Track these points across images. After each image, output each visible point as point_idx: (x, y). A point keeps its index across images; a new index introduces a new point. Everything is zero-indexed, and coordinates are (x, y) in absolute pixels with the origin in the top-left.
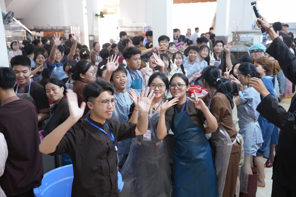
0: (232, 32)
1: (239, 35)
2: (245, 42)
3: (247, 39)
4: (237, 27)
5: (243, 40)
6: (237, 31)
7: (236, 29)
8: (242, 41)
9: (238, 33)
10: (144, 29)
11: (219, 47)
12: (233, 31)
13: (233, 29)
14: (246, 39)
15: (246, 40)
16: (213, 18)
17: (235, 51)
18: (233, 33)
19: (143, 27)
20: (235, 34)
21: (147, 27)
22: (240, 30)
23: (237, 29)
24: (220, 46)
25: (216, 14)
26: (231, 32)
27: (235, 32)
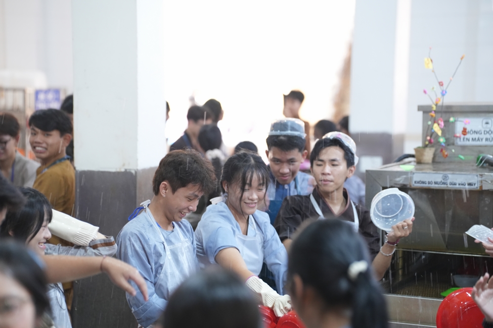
0: (420, 108)
1: (452, 119)
2: (481, 152)
3: (488, 136)
4: (441, 84)
5: (471, 143)
6: (440, 103)
7: (439, 96)
8: (463, 147)
9: (447, 112)
10: (33, 98)
11: (328, 169)
12: (426, 101)
13: (425, 92)
14: (483, 136)
15: (484, 143)
16: (338, 65)
17: (433, 186)
18: (425, 110)
19: (30, 91)
20: (433, 114)
21: (47, 91)
22: (453, 98)
23: (443, 94)
24: (333, 163)
25: (350, 48)
26: (416, 108)
27: (434, 108)
